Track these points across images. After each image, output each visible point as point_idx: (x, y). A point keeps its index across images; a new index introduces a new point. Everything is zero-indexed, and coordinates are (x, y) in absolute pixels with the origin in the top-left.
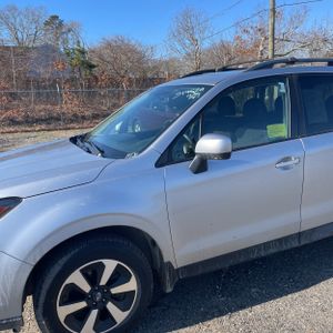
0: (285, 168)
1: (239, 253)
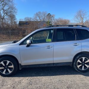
0: (48, 48)
1: (37, 65)
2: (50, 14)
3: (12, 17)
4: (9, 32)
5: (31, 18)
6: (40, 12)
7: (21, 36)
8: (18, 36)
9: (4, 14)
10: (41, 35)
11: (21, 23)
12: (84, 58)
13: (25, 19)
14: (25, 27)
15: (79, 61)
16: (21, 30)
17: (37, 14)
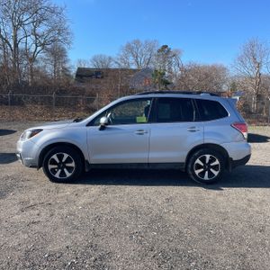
2: (166, 46)
3: (58, 55)
4: (50, 98)
5: (110, 58)
6: (137, 42)
7: (82, 108)
8: (75, 109)
9: (37, 46)
10: (136, 109)
11: (83, 74)
12: (208, 157)
13: (95, 59)
14: (94, 87)
15: (198, 161)
16: (82, 92)
17: (129, 48)
